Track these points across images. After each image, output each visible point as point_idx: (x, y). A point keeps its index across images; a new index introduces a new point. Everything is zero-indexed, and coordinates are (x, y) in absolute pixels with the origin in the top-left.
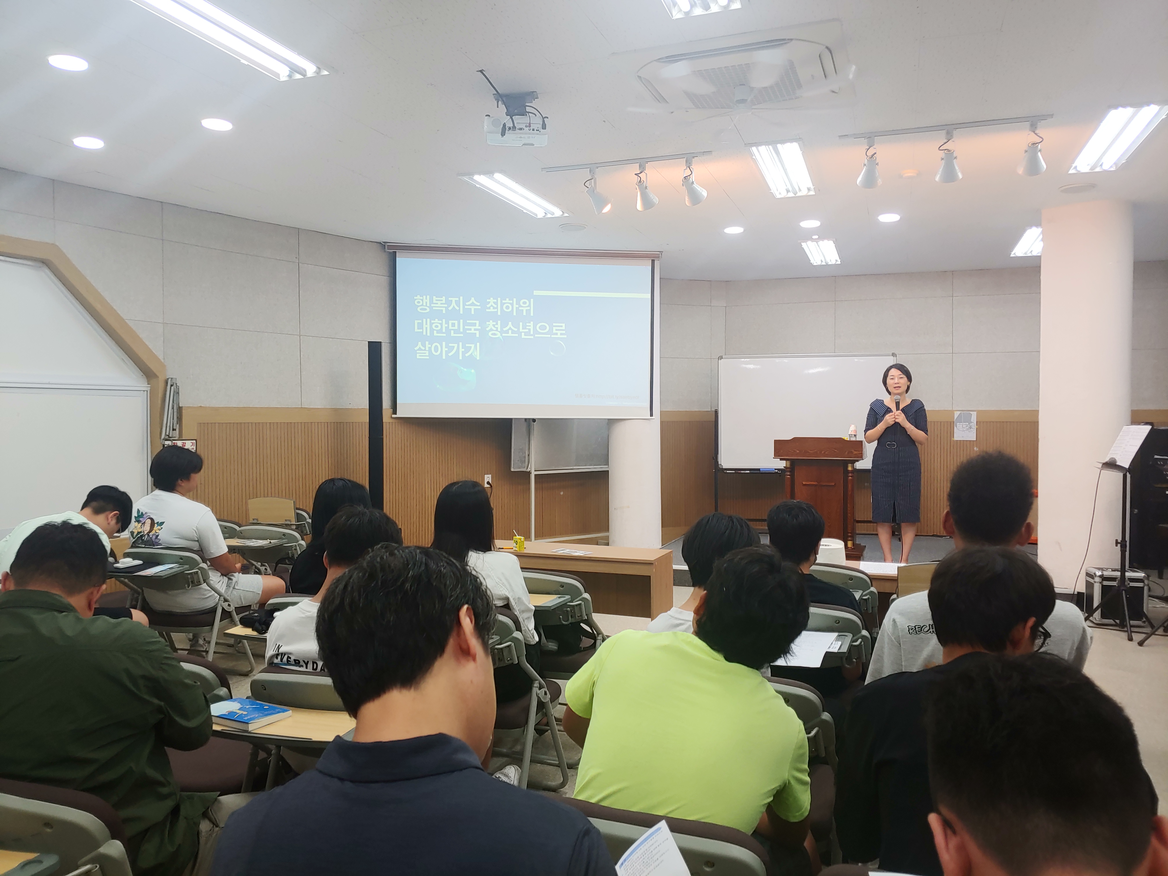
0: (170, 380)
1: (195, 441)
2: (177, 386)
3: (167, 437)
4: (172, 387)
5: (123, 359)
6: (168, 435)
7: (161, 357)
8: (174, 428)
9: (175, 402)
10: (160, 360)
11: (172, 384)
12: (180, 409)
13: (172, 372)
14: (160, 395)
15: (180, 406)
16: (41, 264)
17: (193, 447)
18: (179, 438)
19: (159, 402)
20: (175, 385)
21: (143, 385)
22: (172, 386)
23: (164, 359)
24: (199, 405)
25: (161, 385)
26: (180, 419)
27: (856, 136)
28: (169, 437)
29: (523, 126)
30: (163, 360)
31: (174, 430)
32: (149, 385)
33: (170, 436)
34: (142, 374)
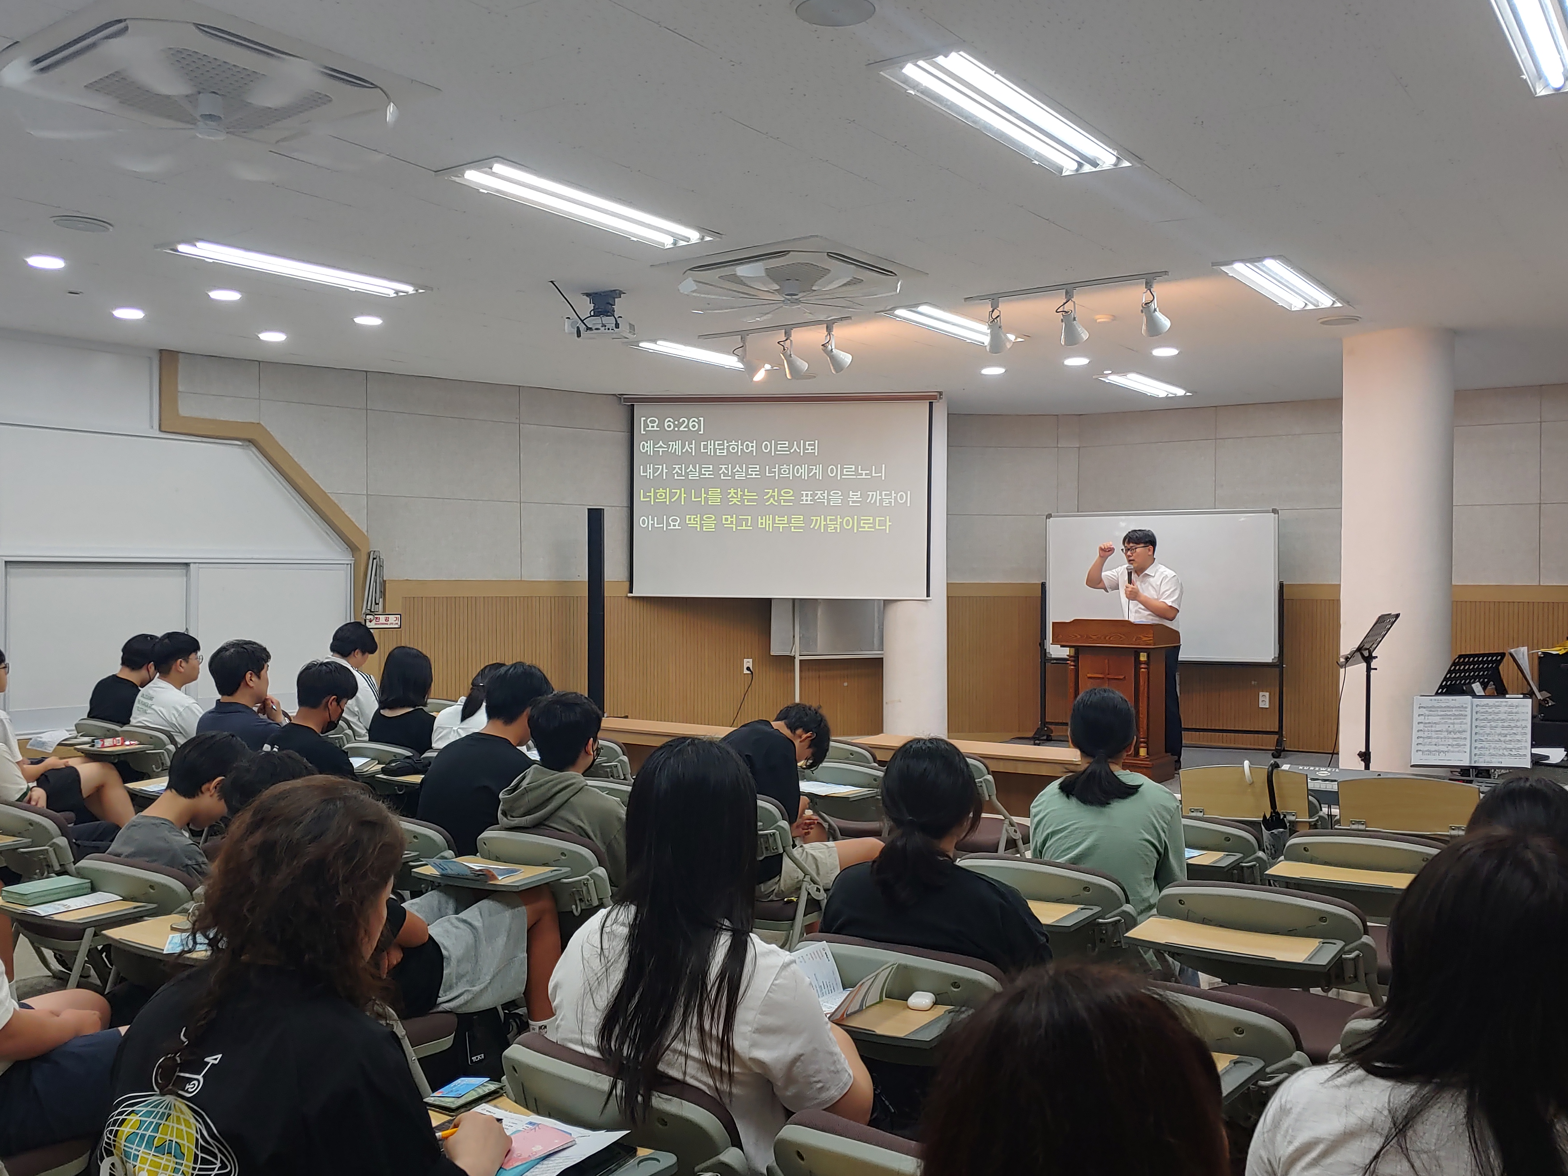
0: (372, 553)
1: (399, 616)
2: (380, 559)
3: (368, 612)
4: (375, 561)
5: (327, 533)
6: (370, 610)
7: (364, 531)
8: (377, 602)
9: (378, 576)
10: (363, 533)
11: (375, 557)
12: (384, 582)
13: (377, 545)
14: (362, 569)
15: (385, 579)
16: (247, 443)
17: (397, 622)
18: (383, 612)
19: (362, 574)
20: (378, 558)
21: (347, 558)
22: (374, 559)
23: (367, 531)
24: (405, 579)
25: (365, 557)
26: (383, 594)
27: (982, 298)
28: (371, 611)
29: (599, 326)
30: (366, 534)
31: (376, 604)
32: (353, 559)
33: (373, 610)
34: (347, 547)
